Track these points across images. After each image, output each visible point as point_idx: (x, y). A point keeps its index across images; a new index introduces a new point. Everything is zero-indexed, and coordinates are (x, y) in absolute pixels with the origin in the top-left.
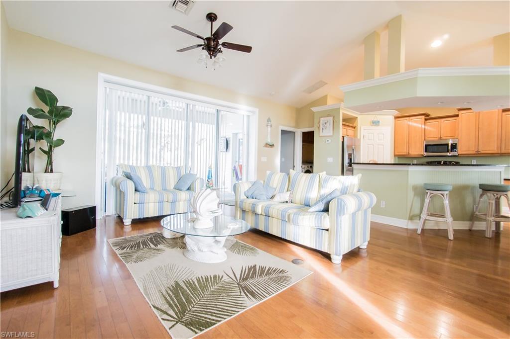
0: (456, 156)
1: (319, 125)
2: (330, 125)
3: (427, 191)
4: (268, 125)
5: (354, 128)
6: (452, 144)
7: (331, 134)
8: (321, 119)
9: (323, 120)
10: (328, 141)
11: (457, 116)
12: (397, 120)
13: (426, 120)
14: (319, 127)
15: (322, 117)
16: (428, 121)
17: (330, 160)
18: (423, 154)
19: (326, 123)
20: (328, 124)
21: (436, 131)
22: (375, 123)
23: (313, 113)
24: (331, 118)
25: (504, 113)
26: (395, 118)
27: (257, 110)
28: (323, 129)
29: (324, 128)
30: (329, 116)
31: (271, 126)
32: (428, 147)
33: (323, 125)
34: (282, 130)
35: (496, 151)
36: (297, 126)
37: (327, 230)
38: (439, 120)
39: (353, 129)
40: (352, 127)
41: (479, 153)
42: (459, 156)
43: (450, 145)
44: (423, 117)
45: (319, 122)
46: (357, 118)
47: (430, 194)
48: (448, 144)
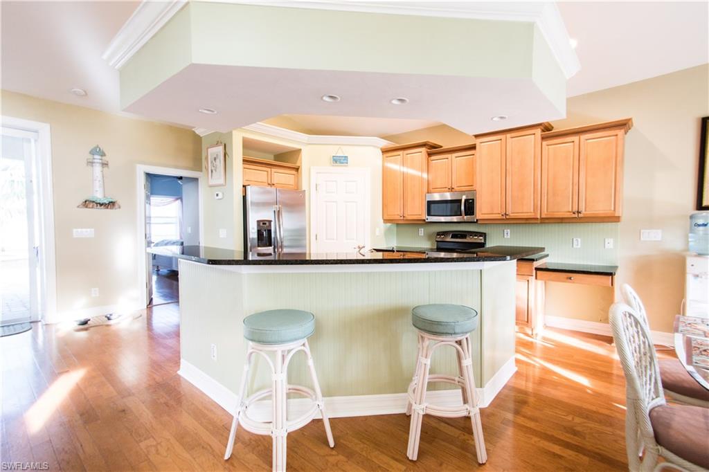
0: (474, 222)
1: (208, 163)
2: (221, 162)
4: (93, 163)
5: (297, 169)
6: (466, 200)
8: (209, 149)
9: (211, 153)
10: (217, 195)
11: (473, 147)
12: (385, 155)
13: (430, 155)
14: (207, 168)
15: (210, 146)
16: (433, 158)
17: (223, 233)
18: (424, 218)
19: (215, 159)
20: (217, 162)
22: (339, 160)
24: (222, 149)
25: (545, 143)
26: (383, 152)
28: (212, 171)
29: (213, 168)
30: (218, 144)
32: (432, 205)
33: (212, 162)
34: (146, 174)
35: (531, 215)
38: (449, 156)
39: (294, 172)
40: (294, 168)
41: (507, 217)
42: (479, 222)
43: (463, 201)
44: (423, 150)
45: (207, 157)
46: (300, 150)
48: (460, 201)
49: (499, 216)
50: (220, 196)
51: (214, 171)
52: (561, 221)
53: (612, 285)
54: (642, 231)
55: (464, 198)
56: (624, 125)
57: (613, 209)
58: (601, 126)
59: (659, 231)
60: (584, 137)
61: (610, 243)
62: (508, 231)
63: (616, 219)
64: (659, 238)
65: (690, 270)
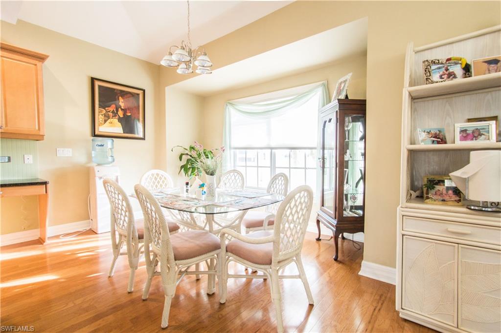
53: (46, 192)
54: (58, 149)
57: (37, 128)
58: (18, 50)
59: (70, 150)
61: (29, 159)
64: (70, 154)
65: (97, 174)
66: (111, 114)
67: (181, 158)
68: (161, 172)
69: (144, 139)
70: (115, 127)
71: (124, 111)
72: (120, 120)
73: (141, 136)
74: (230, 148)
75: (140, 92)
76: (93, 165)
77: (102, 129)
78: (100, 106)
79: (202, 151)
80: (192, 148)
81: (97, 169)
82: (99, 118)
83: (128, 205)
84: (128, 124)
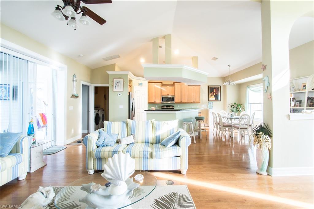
1: (113, 83)
2: (121, 84)
3: (185, 123)
4: (73, 80)
5: (131, 86)
7: (122, 90)
8: (114, 79)
9: (116, 80)
10: (120, 94)
11: (174, 85)
12: (149, 84)
13: (162, 85)
14: (113, 85)
15: (115, 78)
17: (121, 107)
18: (161, 102)
19: (118, 83)
20: (119, 84)
21: (167, 91)
22: (141, 85)
23: (108, 75)
24: (122, 80)
25: (188, 86)
26: (148, 82)
27: (66, 67)
28: (116, 87)
29: (116, 85)
30: (120, 78)
31: (76, 81)
32: (163, 99)
33: (116, 84)
34: (83, 85)
35: (186, 102)
36: (92, 82)
37: (180, 156)
38: (167, 86)
41: (182, 102)
42: (175, 103)
45: (113, 81)
46: (132, 80)
47: (187, 124)
48: (171, 98)
49: (180, 102)
50: (121, 95)
51: (117, 87)
52: (191, 103)
54: (202, 105)
55: (172, 97)
56: (200, 86)
57: (199, 101)
60: (195, 86)
62: (179, 105)
63: (199, 103)
64: (204, 106)
65: (210, 111)
66: (212, 95)
67: (232, 107)
68: (224, 111)
69: (220, 101)
70: (213, 98)
71: (215, 93)
72: (214, 96)
73: (220, 100)
74: (248, 103)
75: (219, 87)
76: (208, 109)
77: (210, 99)
78: (210, 93)
79: (238, 104)
80: (235, 104)
81: (209, 110)
82: (210, 96)
83: (217, 117)
84: (216, 97)
